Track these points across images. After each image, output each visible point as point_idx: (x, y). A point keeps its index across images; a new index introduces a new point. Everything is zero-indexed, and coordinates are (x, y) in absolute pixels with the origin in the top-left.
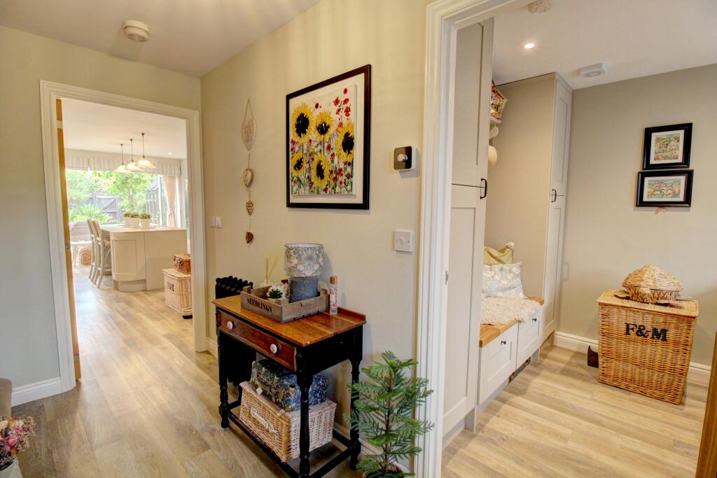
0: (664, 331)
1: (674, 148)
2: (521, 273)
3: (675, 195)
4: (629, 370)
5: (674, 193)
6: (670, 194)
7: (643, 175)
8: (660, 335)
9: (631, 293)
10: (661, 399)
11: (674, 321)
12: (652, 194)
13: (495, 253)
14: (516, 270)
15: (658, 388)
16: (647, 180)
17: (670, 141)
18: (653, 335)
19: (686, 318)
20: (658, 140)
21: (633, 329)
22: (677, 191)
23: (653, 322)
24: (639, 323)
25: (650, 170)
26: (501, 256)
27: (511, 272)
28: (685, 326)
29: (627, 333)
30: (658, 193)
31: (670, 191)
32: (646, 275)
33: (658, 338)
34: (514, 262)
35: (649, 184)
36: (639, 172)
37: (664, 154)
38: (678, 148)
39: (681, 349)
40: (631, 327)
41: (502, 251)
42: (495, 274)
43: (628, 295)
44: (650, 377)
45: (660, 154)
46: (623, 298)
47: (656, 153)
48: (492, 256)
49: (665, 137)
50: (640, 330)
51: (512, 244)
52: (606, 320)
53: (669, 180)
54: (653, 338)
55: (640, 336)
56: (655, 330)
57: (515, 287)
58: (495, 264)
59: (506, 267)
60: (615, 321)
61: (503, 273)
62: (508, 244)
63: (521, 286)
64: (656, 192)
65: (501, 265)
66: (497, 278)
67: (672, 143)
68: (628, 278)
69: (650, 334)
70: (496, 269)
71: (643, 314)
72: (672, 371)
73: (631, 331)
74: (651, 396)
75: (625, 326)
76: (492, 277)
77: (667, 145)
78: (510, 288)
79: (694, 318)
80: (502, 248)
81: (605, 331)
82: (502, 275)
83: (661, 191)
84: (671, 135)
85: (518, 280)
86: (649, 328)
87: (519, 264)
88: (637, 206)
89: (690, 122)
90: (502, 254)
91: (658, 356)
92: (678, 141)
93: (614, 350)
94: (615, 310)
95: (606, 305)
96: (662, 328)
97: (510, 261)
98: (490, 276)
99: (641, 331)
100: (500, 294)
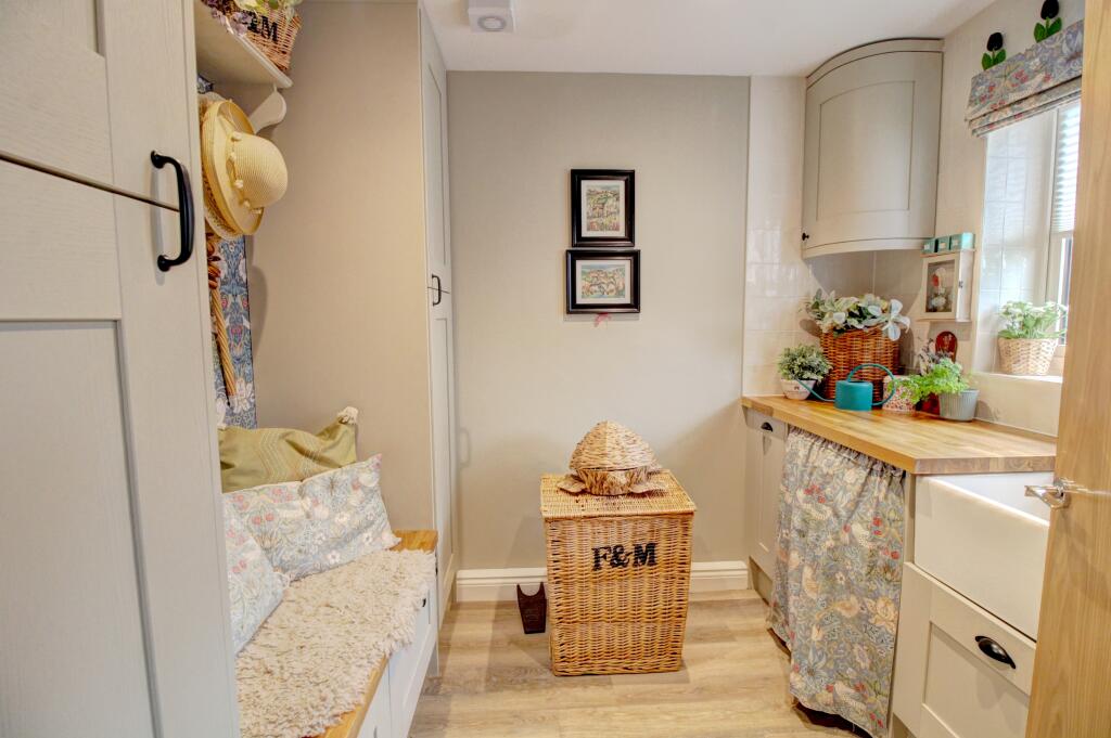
0: (651, 547)
1: (612, 210)
2: (380, 484)
3: (620, 293)
4: (604, 636)
5: (617, 289)
6: (612, 291)
7: (574, 256)
8: (646, 555)
9: (589, 482)
10: (655, 670)
11: (664, 524)
12: (588, 292)
13: (310, 442)
14: (369, 478)
15: (650, 652)
16: (580, 264)
17: (607, 198)
18: (636, 559)
19: (681, 517)
20: (590, 194)
21: (605, 557)
22: (621, 287)
23: (635, 535)
24: (613, 542)
25: (582, 249)
26: (325, 450)
27: (356, 486)
28: (679, 528)
29: (597, 567)
30: (596, 288)
31: (612, 287)
32: (608, 444)
33: (643, 562)
34: (361, 456)
35: (583, 273)
36: (568, 251)
37: (600, 220)
38: (619, 212)
39: (676, 573)
40: (602, 552)
41: (330, 432)
42: (316, 503)
43: (583, 486)
44: (636, 635)
45: (594, 220)
46: (577, 494)
47: (588, 218)
48: (301, 451)
49: (600, 191)
50: (616, 555)
51: (351, 412)
52: (561, 550)
53: (609, 266)
54: (636, 564)
55: (617, 565)
56: (638, 548)
57: (372, 523)
58: (312, 474)
59: (341, 476)
60: (576, 549)
61: (337, 493)
62: (342, 414)
63: (385, 515)
64: (593, 287)
65: (331, 472)
66: (321, 512)
67: (610, 202)
68: (578, 453)
69: (632, 557)
70: (317, 488)
71: (619, 523)
72: (667, 613)
73: (602, 562)
74: (641, 671)
75: (591, 555)
76: (308, 516)
77: (603, 204)
78: (359, 530)
79: (692, 513)
80: (329, 423)
81: (560, 573)
82: (335, 499)
83: (600, 286)
84: (608, 188)
85: (376, 503)
86: (629, 548)
87: (372, 461)
88: (569, 312)
89: (632, 169)
90: (330, 442)
91: (645, 595)
92: (618, 199)
93: (577, 605)
94: (574, 527)
95: (556, 520)
96: (648, 541)
97: (352, 456)
98: (301, 513)
99: (617, 559)
100: (334, 558)
